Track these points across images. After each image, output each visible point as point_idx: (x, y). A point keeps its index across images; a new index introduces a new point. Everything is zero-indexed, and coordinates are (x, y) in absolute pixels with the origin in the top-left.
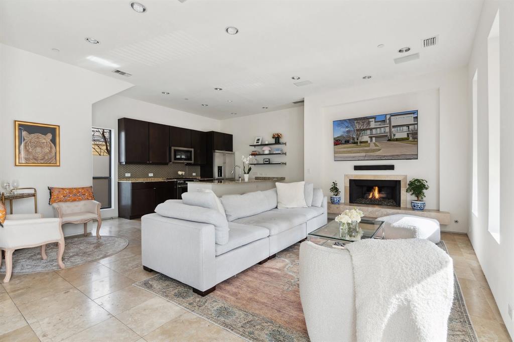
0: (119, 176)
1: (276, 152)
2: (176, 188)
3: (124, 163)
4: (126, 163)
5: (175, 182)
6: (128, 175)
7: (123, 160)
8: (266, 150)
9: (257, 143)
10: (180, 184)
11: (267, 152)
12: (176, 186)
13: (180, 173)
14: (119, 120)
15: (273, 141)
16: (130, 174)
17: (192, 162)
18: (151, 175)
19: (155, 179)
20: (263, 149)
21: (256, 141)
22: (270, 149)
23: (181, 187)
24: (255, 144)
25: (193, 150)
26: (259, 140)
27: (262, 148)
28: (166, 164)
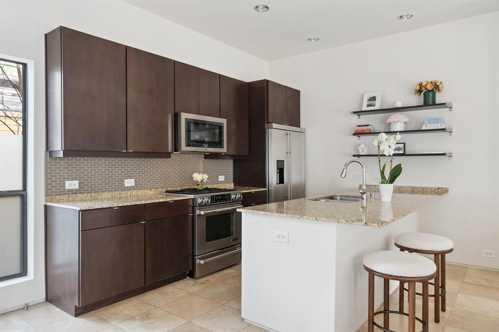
0: (47, 189)
1: (430, 127)
2: (193, 217)
3: (61, 154)
4: (67, 153)
5: (191, 203)
6: (72, 185)
7: (58, 145)
8: (399, 122)
9: (369, 106)
10: (202, 206)
11: (399, 127)
12: (194, 212)
13: (198, 177)
14: (46, 35)
15: (418, 100)
16: (77, 182)
17: (224, 150)
18: (129, 183)
19: (141, 193)
20: (389, 121)
21: (365, 103)
22: (407, 120)
23: (205, 214)
24: (365, 108)
25: (224, 121)
26: (373, 99)
27: (387, 118)
28: (168, 155)
